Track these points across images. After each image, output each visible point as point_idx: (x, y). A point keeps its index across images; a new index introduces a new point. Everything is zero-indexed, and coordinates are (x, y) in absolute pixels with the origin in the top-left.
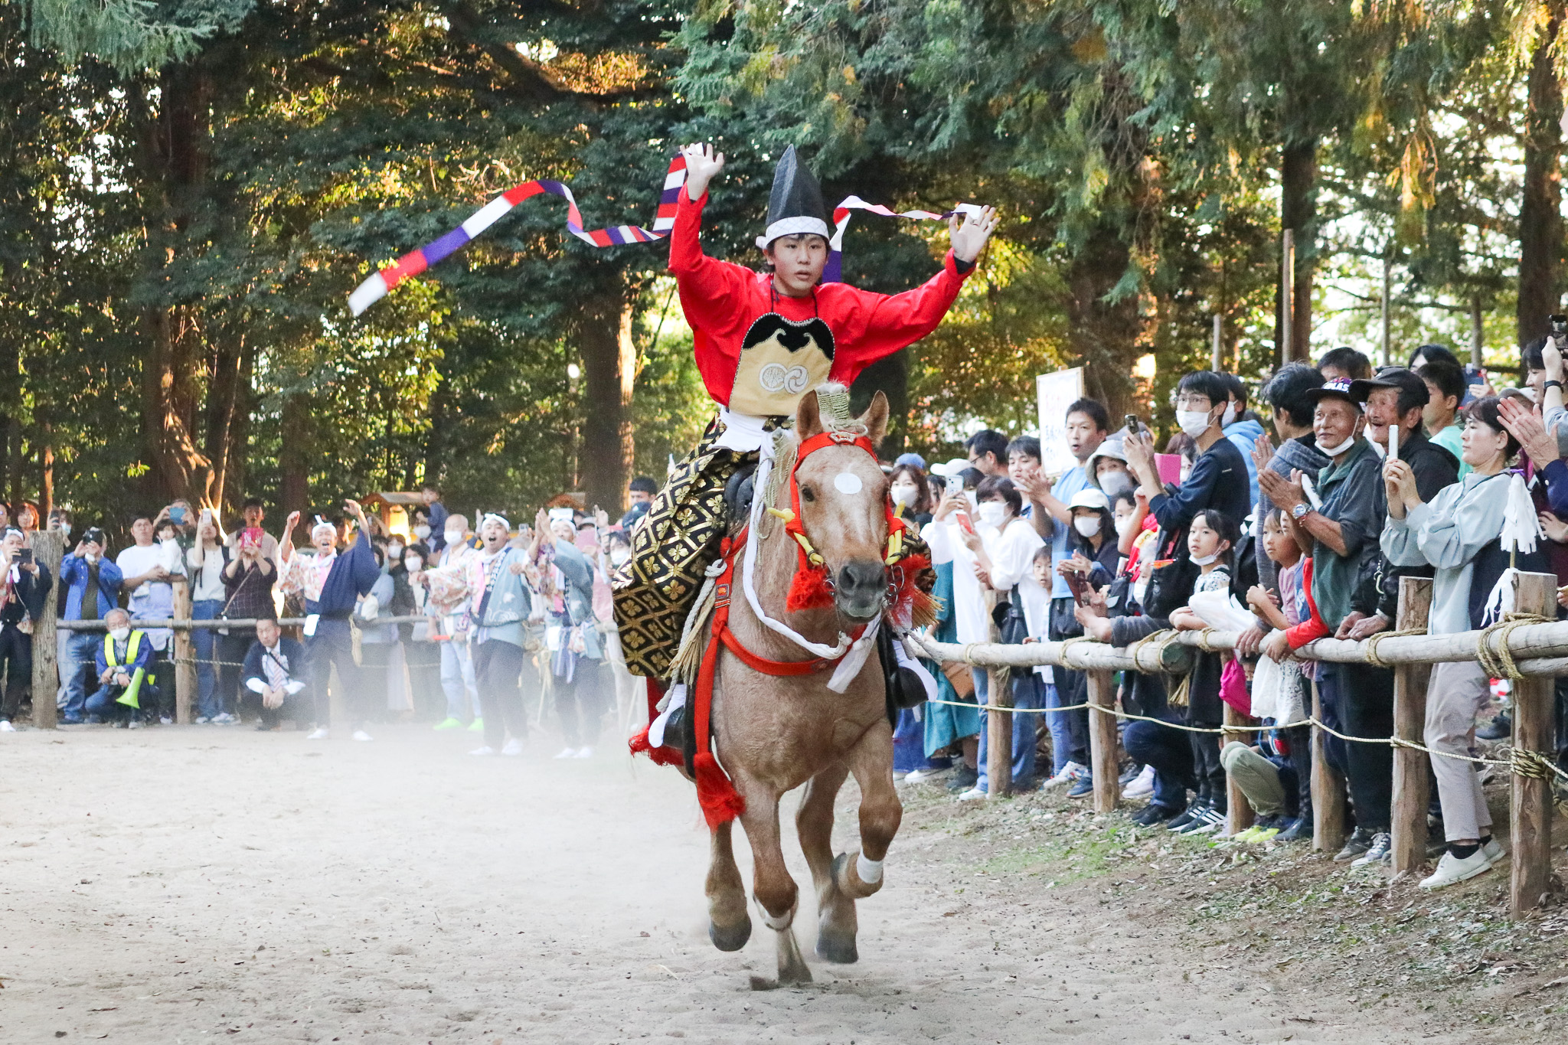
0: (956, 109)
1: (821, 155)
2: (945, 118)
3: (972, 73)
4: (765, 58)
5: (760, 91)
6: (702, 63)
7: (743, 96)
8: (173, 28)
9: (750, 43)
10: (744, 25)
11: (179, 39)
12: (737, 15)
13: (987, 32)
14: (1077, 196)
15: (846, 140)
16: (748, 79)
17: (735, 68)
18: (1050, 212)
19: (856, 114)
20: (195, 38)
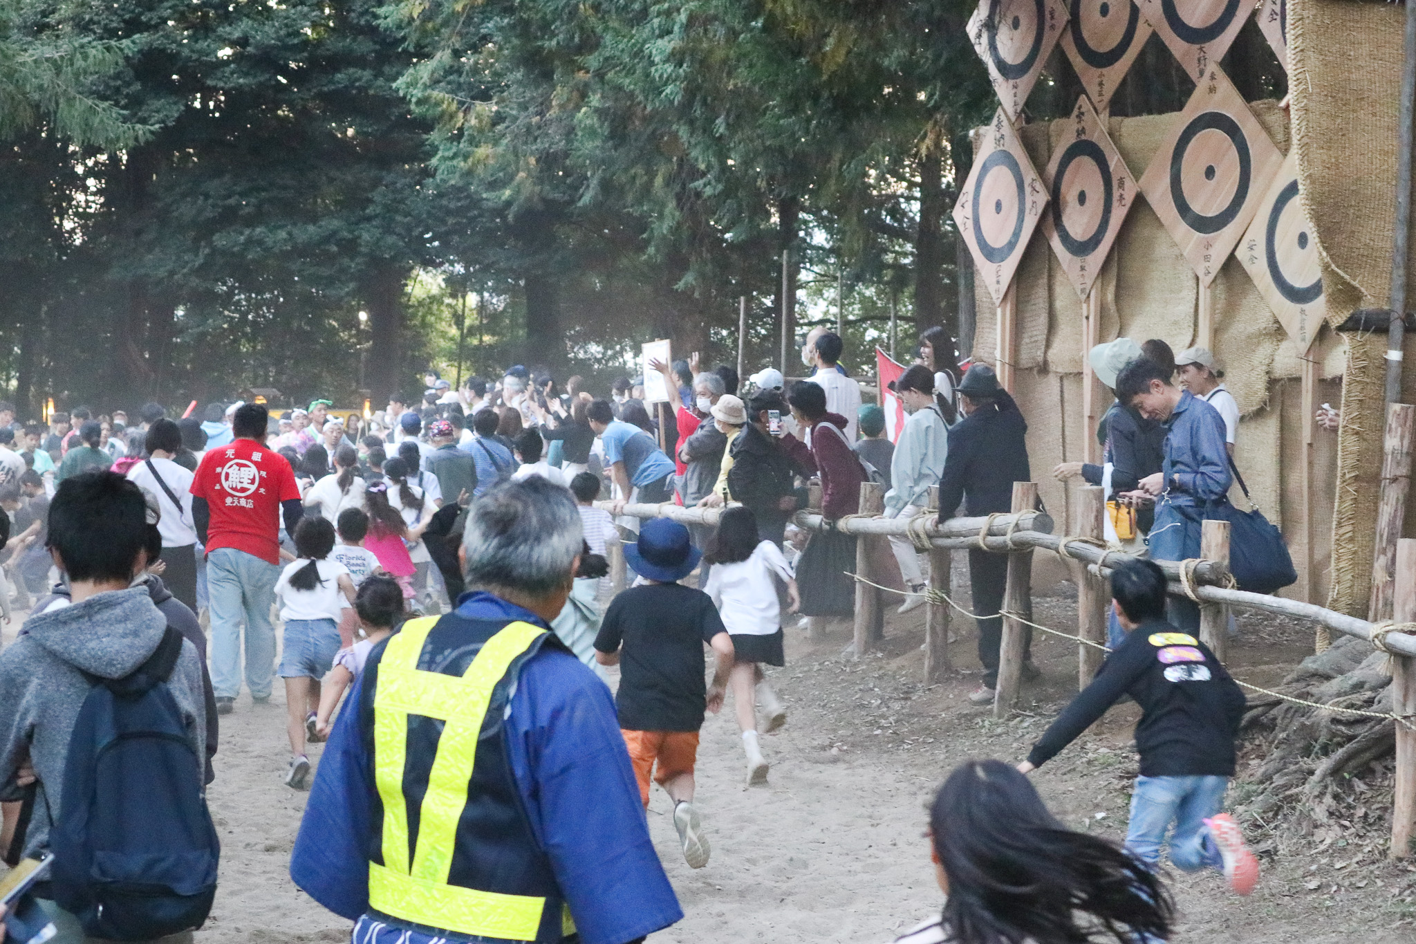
0: (594, 183)
1: (514, 208)
2: (588, 186)
3: (603, 162)
4: (483, 151)
5: (480, 170)
6: (446, 154)
7: (469, 173)
8: (138, 126)
9: (474, 142)
10: (471, 132)
11: (141, 132)
12: (467, 125)
13: (612, 136)
14: (661, 227)
15: (529, 199)
16: (473, 164)
17: (466, 157)
18: (645, 236)
19: (535, 184)
20: (152, 132)
